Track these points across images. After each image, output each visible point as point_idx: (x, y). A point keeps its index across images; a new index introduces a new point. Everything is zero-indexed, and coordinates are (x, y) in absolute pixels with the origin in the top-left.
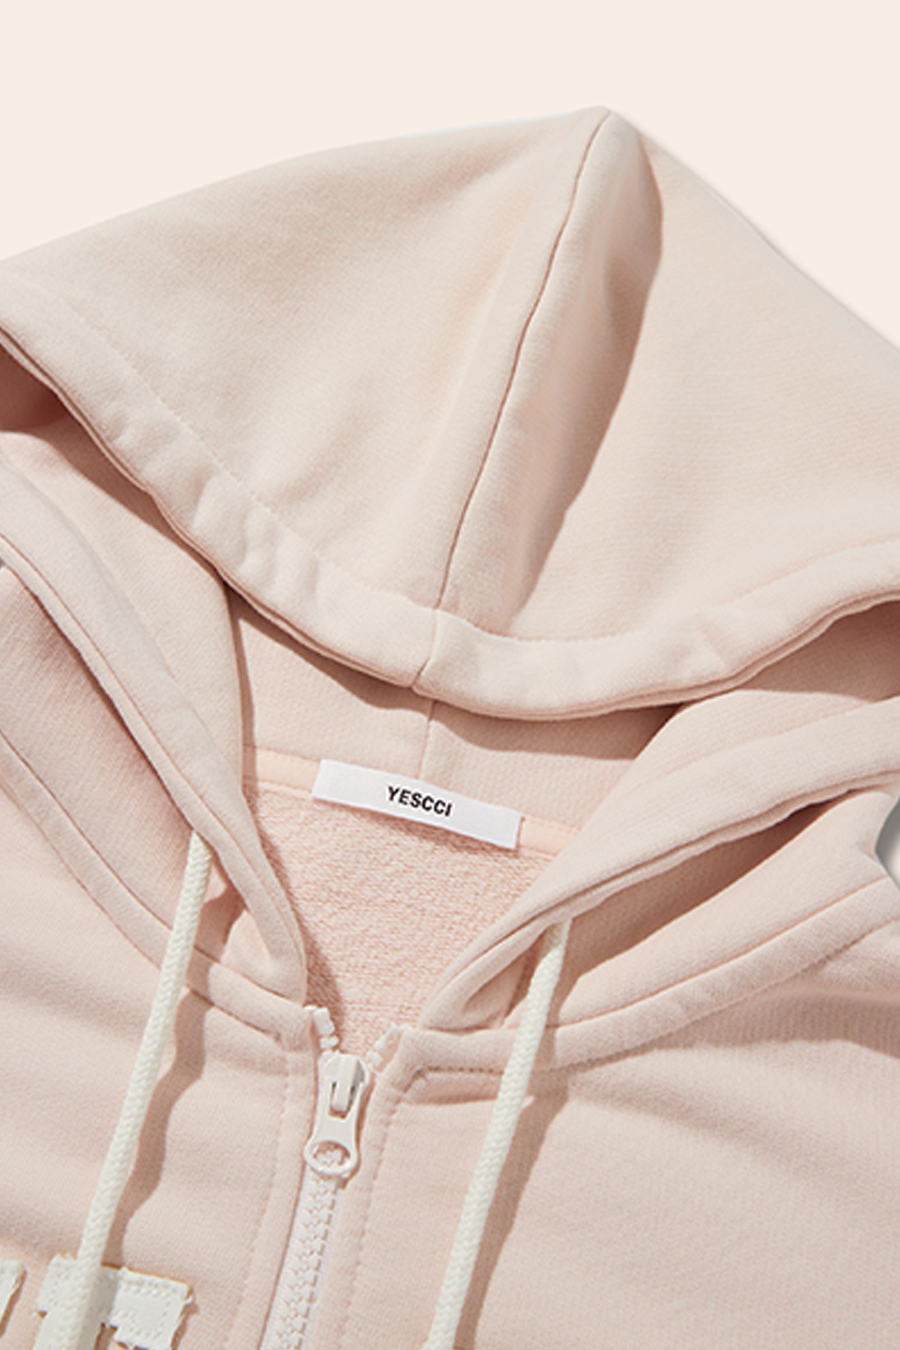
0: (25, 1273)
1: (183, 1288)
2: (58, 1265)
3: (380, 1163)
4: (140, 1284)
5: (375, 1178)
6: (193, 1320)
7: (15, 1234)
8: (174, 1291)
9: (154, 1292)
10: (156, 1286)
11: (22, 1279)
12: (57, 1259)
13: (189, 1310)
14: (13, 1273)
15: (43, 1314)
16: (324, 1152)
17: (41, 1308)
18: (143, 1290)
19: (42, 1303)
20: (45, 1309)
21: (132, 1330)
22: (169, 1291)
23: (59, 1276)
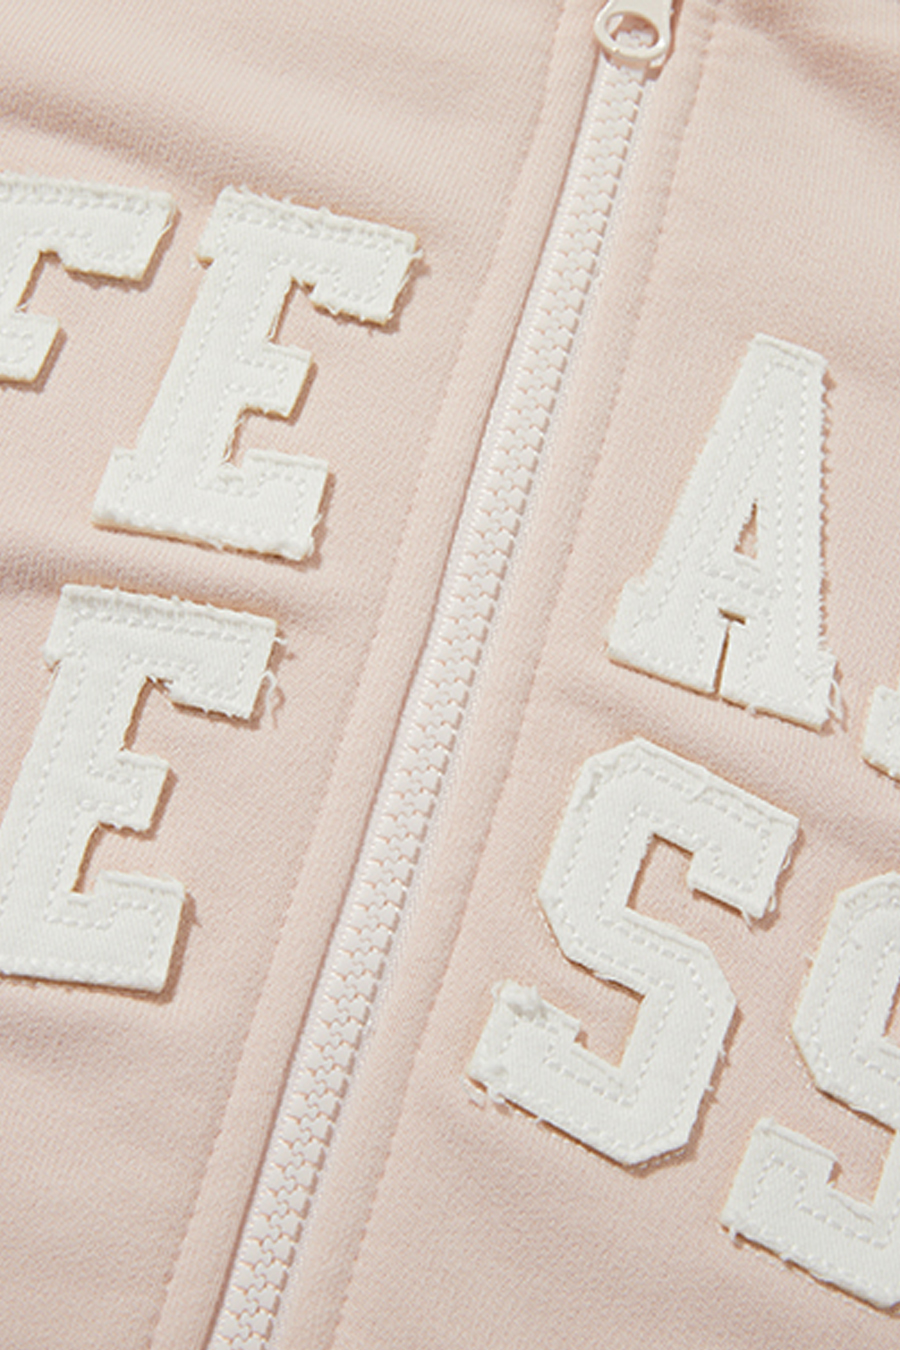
0: (179, 214)
1: (410, 238)
2: (229, 200)
3: (692, 103)
4: (347, 230)
5: (686, 123)
6: (422, 283)
7: (168, 160)
8: (397, 241)
9: (367, 241)
10: (371, 234)
11: (175, 220)
12: (227, 192)
13: (417, 269)
14: (164, 208)
15: (207, 263)
16: (629, 32)
17: (204, 254)
18: (351, 239)
19: (207, 245)
20: (211, 255)
21: (335, 289)
22: (390, 242)
23: (230, 215)
